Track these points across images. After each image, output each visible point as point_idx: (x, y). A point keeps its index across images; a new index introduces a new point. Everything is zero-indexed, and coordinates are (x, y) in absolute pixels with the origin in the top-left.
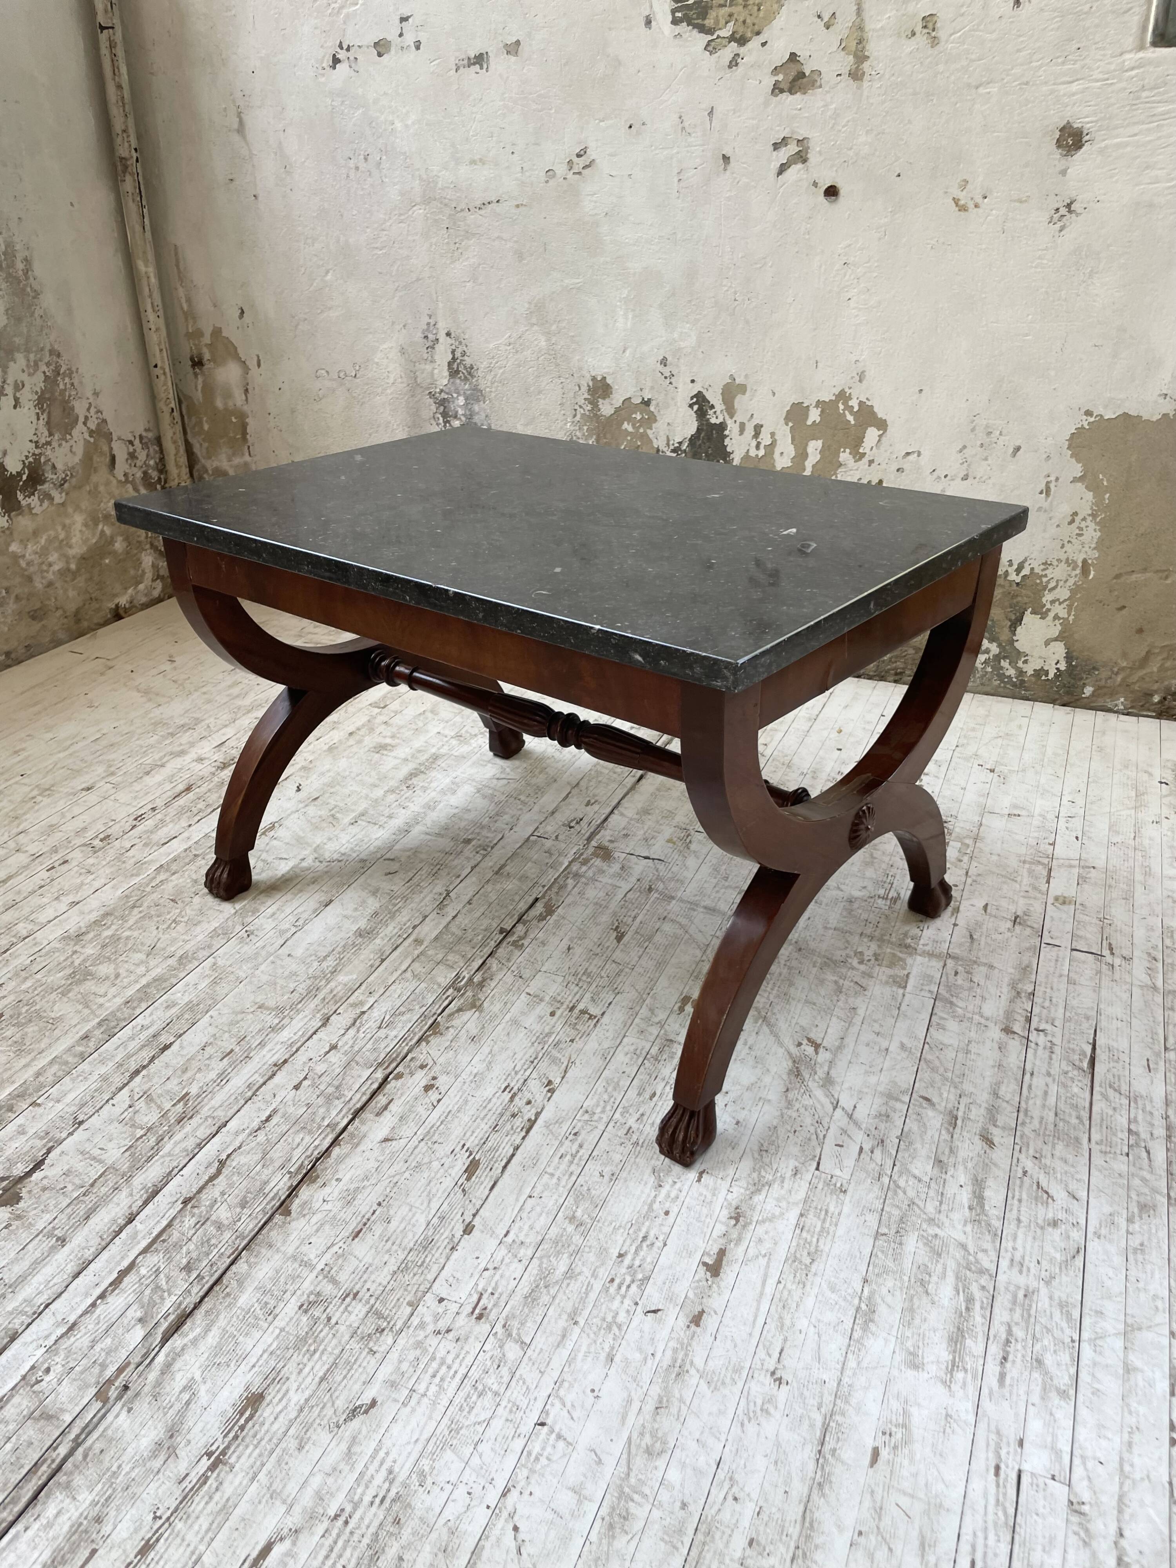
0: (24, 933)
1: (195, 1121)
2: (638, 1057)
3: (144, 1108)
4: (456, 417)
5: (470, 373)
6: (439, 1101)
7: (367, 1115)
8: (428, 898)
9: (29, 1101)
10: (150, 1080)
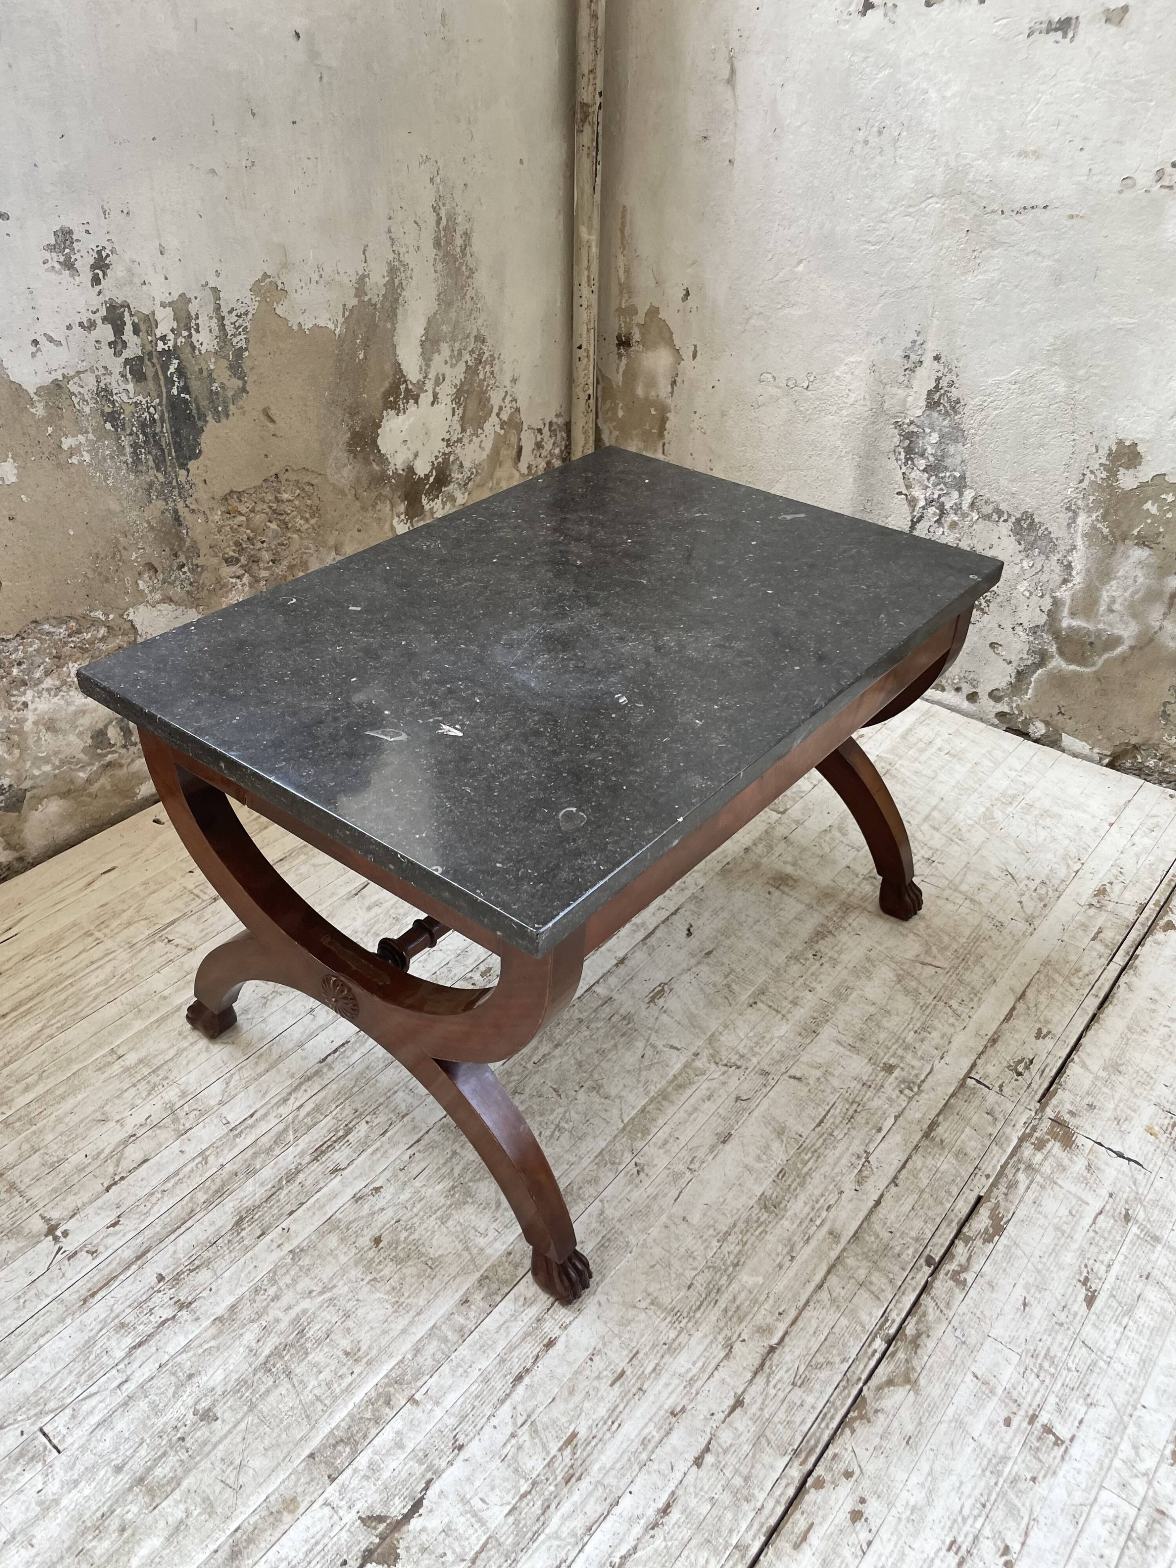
0: (403, 1108)
1: (584, 1484)
2: (1121, 1531)
3: (528, 1444)
4: (922, 455)
5: (953, 408)
6: (869, 1543)
7: (782, 1542)
8: (844, 1161)
9: (408, 1393)
10: (533, 1396)
